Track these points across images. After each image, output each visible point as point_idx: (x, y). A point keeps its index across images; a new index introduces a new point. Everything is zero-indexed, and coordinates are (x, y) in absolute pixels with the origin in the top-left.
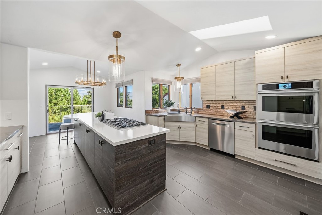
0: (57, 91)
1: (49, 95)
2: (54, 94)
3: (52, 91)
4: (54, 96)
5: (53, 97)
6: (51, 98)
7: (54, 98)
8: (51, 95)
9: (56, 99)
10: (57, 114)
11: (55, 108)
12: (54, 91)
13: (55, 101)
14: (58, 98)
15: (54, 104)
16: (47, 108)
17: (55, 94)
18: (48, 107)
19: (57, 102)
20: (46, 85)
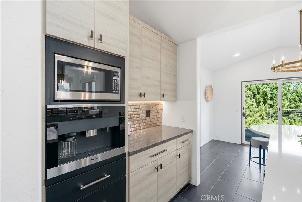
0: (274, 89)
1: (263, 94)
2: (268, 93)
3: (266, 90)
4: (270, 96)
5: (268, 96)
6: (266, 98)
7: (270, 99)
8: (266, 95)
9: (272, 99)
10: (273, 118)
11: (271, 111)
12: (269, 89)
13: (271, 102)
14: (275, 97)
15: (269, 106)
16: (243, 111)
17: (271, 94)
18: (244, 109)
19: (274, 103)
20: (242, 82)
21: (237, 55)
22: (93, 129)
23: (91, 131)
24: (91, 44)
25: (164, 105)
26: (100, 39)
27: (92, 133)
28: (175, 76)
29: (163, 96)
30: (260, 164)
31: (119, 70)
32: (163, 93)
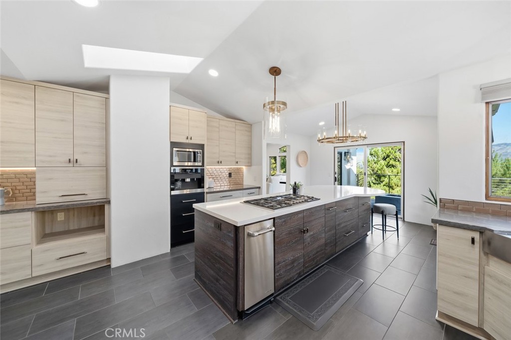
16: (336, 176)
20: (335, 147)
21: (322, 123)
22: (188, 178)
23: (188, 179)
24: (187, 141)
25: (244, 168)
26: (191, 139)
27: (188, 180)
28: (250, 148)
29: (237, 162)
30: (383, 230)
31: (201, 151)
32: (237, 160)
